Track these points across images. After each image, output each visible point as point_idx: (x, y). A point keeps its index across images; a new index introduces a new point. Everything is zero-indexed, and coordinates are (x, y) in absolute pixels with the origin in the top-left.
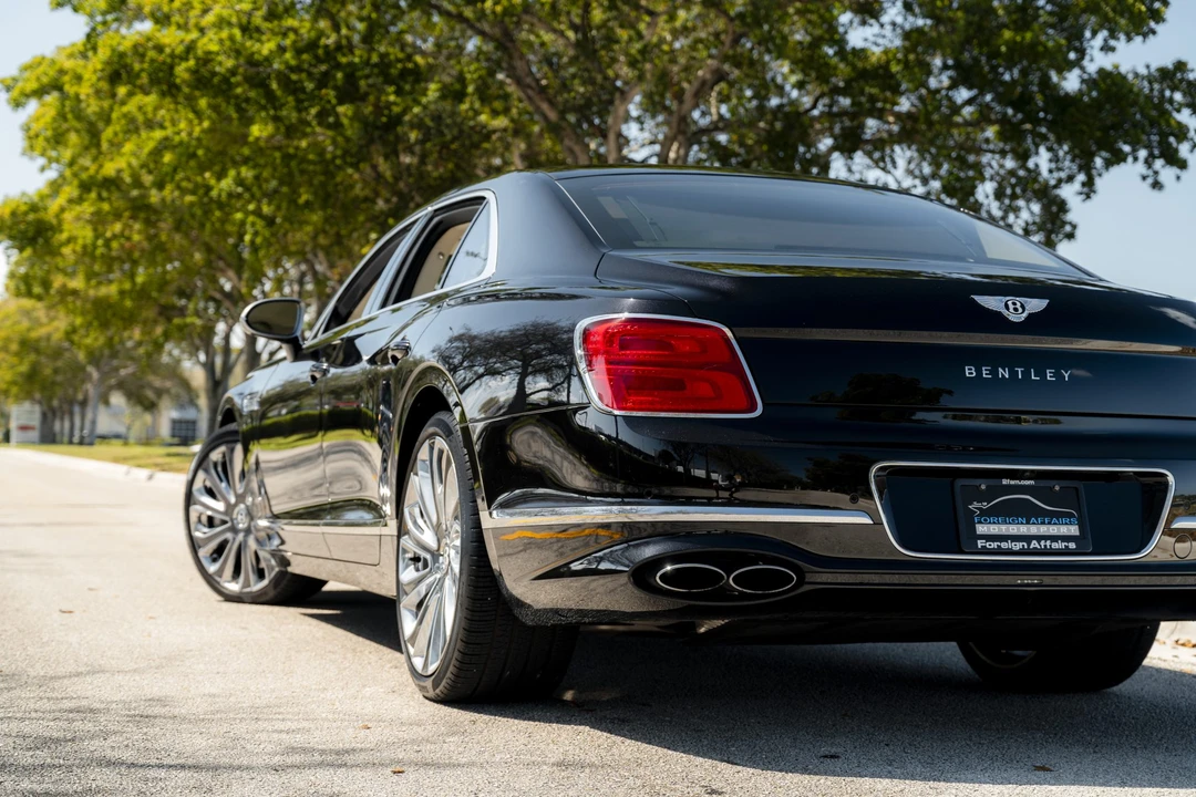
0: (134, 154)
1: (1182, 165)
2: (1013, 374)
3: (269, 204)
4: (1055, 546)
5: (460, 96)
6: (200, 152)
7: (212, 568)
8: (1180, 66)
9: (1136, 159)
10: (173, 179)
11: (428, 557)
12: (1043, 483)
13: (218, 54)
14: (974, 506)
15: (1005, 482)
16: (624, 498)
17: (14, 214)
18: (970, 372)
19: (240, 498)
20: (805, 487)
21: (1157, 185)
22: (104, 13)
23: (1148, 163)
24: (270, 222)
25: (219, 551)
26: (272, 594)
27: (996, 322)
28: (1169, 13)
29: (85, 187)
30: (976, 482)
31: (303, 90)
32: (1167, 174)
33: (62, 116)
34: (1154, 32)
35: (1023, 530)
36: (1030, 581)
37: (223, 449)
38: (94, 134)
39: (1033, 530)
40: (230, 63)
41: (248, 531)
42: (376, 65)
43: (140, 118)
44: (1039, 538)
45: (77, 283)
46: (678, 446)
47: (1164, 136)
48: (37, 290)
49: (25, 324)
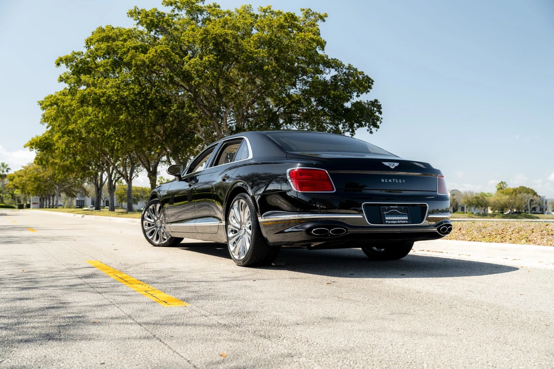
0: (81, 123)
1: (378, 127)
2: (392, 181)
3: (122, 138)
4: (403, 222)
5: (183, 108)
6: (103, 123)
7: (150, 238)
8: (376, 101)
9: (366, 126)
10: (93, 131)
11: (237, 230)
12: (400, 207)
13: (112, 95)
14: (385, 213)
15: (391, 207)
16: (300, 212)
17: (40, 140)
18: (383, 181)
19: (158, 218)
20: (338, 209)
21: (371, 132)
22: (74, 83)
23: (369, 127)
24: (122, 142)
25: (152, 233)
26: (168, 244)
27: (388, 168)
28: (373, 86)
29: (64, 133)
30: (385, 207)
31: (137, 106)
32: (374, 129)
33: (58, 112)
34: (369, 91)
35: (396, 218)
36: (398, 230)
37: (153, 205)
38: (67, 118)
39: (398, 218)
40: (116, 98)
41: (161, 227)
42: (159, 99)
43: (83, 113)
44: (399, 220)
45: (57, 161)
46: (313, 199)
47: (373, 119)
48: (44, 163)
49: (36, 173)
